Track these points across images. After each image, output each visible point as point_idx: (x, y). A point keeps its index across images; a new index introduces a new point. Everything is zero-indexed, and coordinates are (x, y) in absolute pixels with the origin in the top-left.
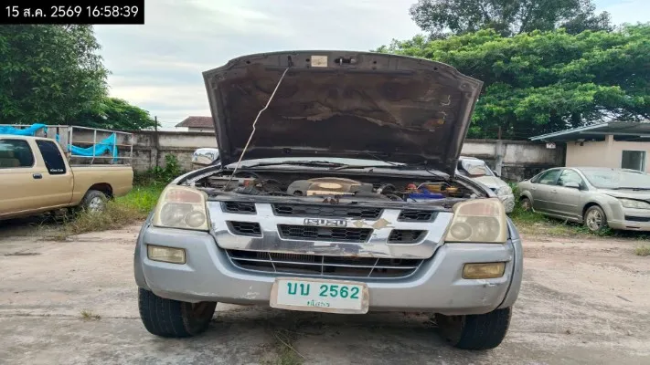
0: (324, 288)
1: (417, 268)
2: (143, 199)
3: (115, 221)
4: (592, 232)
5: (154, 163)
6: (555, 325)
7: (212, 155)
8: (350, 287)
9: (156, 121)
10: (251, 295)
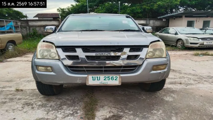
0: (105, 78)
1: (137, 68)
2: (27, 45)
3: (19, 53)
4: (179, 49)
5: (28, 32)
6: (175, 81)
7: (52, 29)
8: (114, 76)
9: (26, 16)
10: (79, 82)
